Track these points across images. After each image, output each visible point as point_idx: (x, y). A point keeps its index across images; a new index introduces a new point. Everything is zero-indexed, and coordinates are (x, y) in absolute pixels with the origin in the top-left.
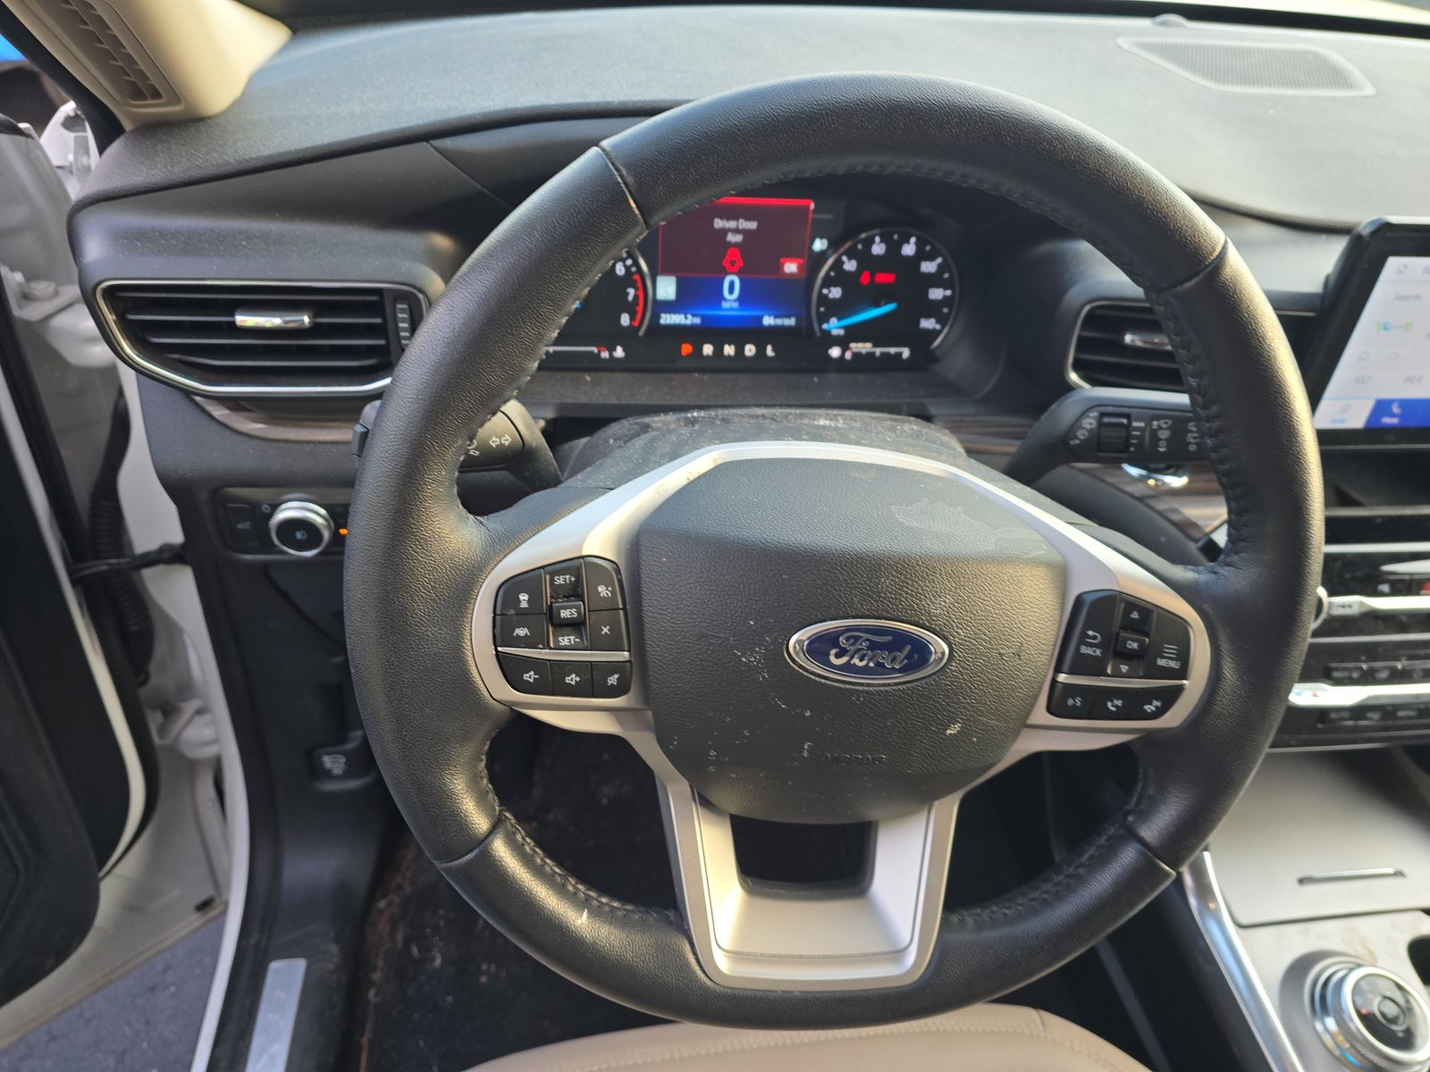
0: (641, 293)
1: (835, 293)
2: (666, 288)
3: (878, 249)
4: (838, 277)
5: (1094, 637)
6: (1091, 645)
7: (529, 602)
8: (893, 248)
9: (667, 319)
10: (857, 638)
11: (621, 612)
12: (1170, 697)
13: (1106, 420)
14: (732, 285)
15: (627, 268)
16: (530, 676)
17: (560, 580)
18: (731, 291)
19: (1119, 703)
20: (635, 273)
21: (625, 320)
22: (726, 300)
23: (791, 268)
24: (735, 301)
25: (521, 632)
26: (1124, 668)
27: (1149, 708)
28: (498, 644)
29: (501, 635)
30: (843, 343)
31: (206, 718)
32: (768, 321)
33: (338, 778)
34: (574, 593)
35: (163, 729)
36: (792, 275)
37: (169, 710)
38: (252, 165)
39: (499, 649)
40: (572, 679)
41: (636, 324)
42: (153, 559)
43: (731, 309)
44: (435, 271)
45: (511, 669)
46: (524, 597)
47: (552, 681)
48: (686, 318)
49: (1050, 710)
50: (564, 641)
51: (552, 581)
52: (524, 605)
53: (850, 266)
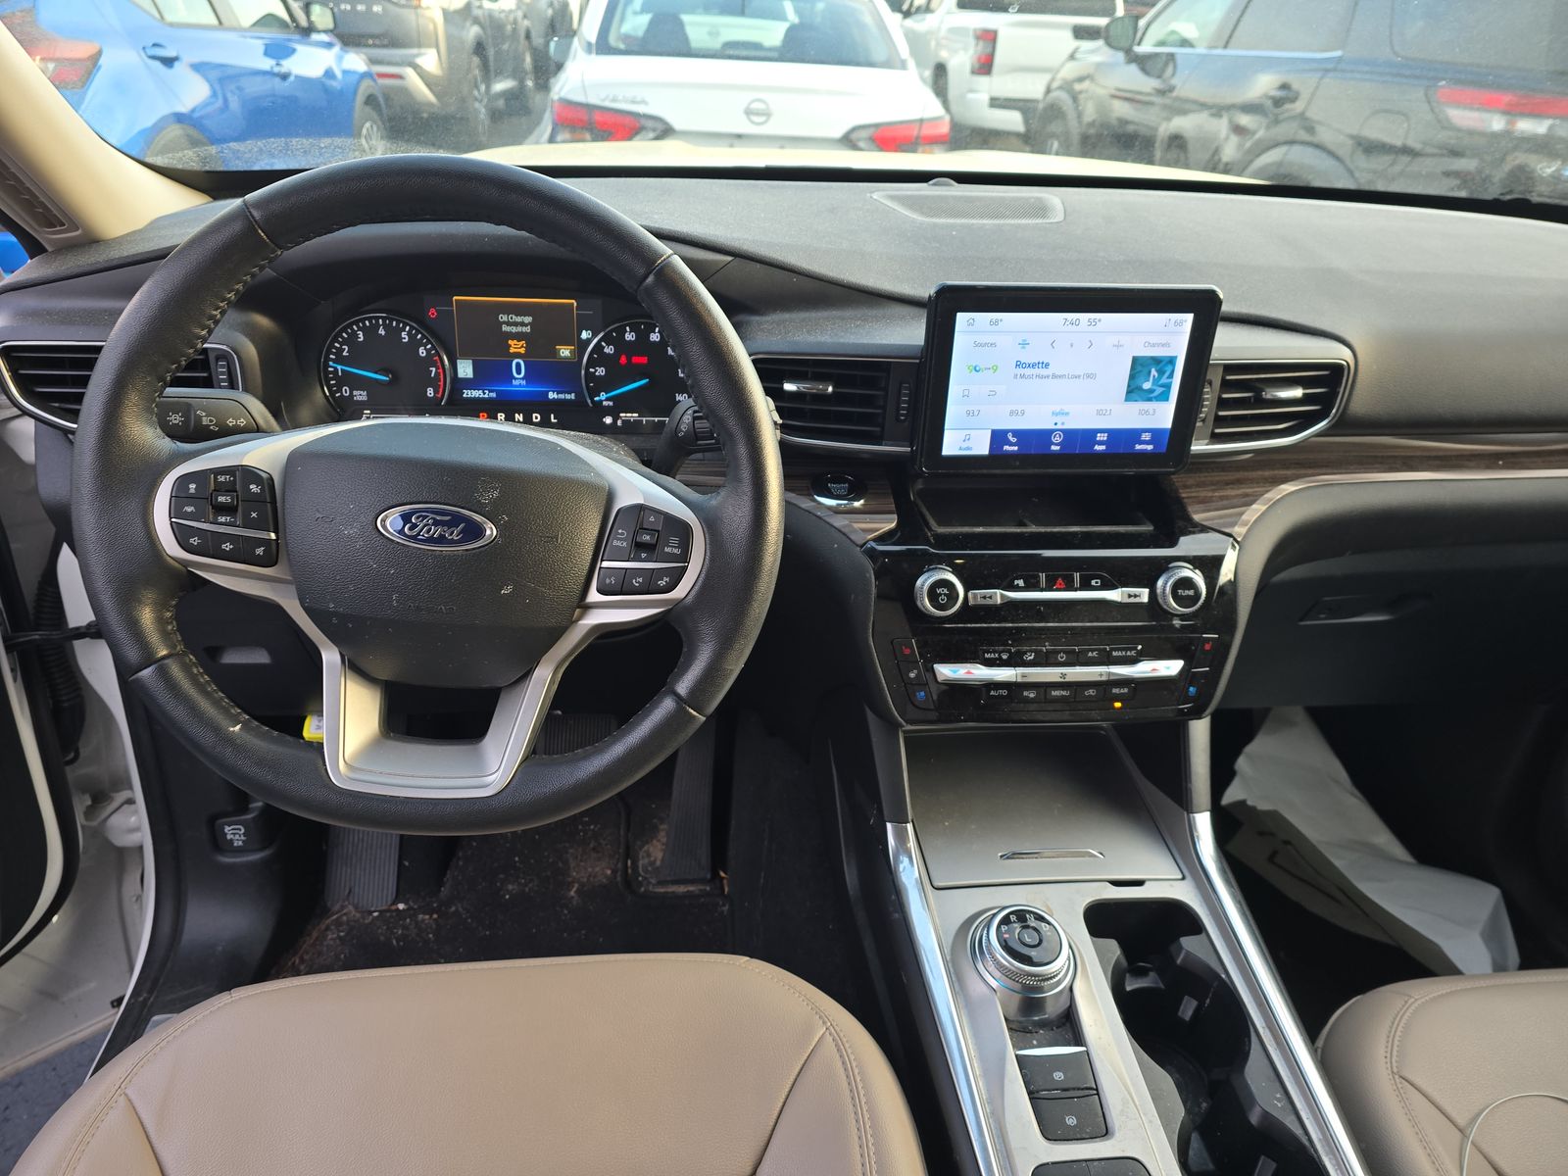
0: (441, 371)
1: (601, 371)
2: (465, 369)
3: (630, 336)
4: (598, 357)
5: (622, 534)
6: (621, 539)
7: (195, 489)
8: (642, 336)
9: (468, 394)
10: (425, 517)
11: (269, 505)
12: (677, 576)
13: (696, 415)
14: (518, 366)
15: (428, 351)
16: (194, 541)
17: (222, 479)
18: (519, 372)
19: (641, 580)
20: (434, 355)
21: (430, 392)
22: (516, 379)
23: (565, 352)
24: (523, 379)
25: (189, 509)
26: (643, 555)
27: (662, 583)
28: (172, 515)
29: (176, 510)
30: (614, 412)
31: (133, 807)
32: (552, 395)
33: (239, 851)
34: (229, 489)
35: (90, 813)
36: (566, 358)
37: (100, 798)
38: (115, 263)
39: (173, 520)
40: (227, 547)
41: (439, 396)
42: (81, 633)
43: (520, 385)
44: (246, 336)
45: (182, 535)
46: (193, 486)
47: (210, 546)
48: (484, 394)
49: (600, 591)
50: (222, 519)
51: (216, 479)
52: (192, 491)
53: (609, 350)
